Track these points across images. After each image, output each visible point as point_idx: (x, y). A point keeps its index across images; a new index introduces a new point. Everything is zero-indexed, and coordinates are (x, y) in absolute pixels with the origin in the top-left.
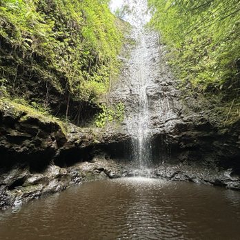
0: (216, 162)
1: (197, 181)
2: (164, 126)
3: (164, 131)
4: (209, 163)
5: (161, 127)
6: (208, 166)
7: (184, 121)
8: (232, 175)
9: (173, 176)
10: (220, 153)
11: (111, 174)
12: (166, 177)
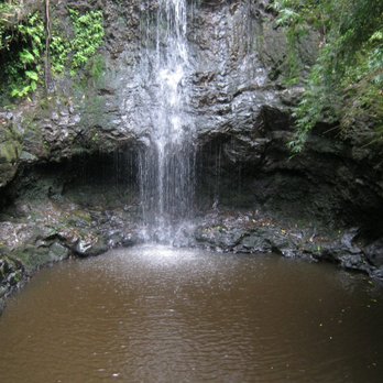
0: (333, 210)
1: (288, 252)
2: (229, 111)
3: (228, 124)
4: (320, 209)
5: (220, 113)
6: (317, 216)
7: (285, 103)
8: (354, 241)
9: (238, 243)
10: (346, 194)
11: (82, 248)
12: (222, 245)
